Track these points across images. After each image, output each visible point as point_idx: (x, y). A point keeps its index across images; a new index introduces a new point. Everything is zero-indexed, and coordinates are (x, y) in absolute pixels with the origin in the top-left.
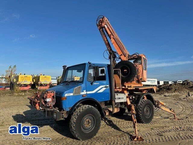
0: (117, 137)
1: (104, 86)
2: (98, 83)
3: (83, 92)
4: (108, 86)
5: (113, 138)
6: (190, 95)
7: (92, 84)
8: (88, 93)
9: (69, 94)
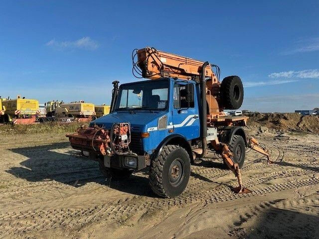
0: (214, 189)
1: (193, 116)
2: (186, 112)
3: (169, 125)
4: (197, 115)
5: (208, 192)
6: (263, 132)
7: (179, 112)
8: (176, 126)
9: (153, 128)
